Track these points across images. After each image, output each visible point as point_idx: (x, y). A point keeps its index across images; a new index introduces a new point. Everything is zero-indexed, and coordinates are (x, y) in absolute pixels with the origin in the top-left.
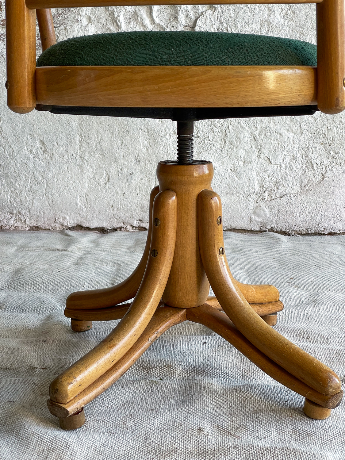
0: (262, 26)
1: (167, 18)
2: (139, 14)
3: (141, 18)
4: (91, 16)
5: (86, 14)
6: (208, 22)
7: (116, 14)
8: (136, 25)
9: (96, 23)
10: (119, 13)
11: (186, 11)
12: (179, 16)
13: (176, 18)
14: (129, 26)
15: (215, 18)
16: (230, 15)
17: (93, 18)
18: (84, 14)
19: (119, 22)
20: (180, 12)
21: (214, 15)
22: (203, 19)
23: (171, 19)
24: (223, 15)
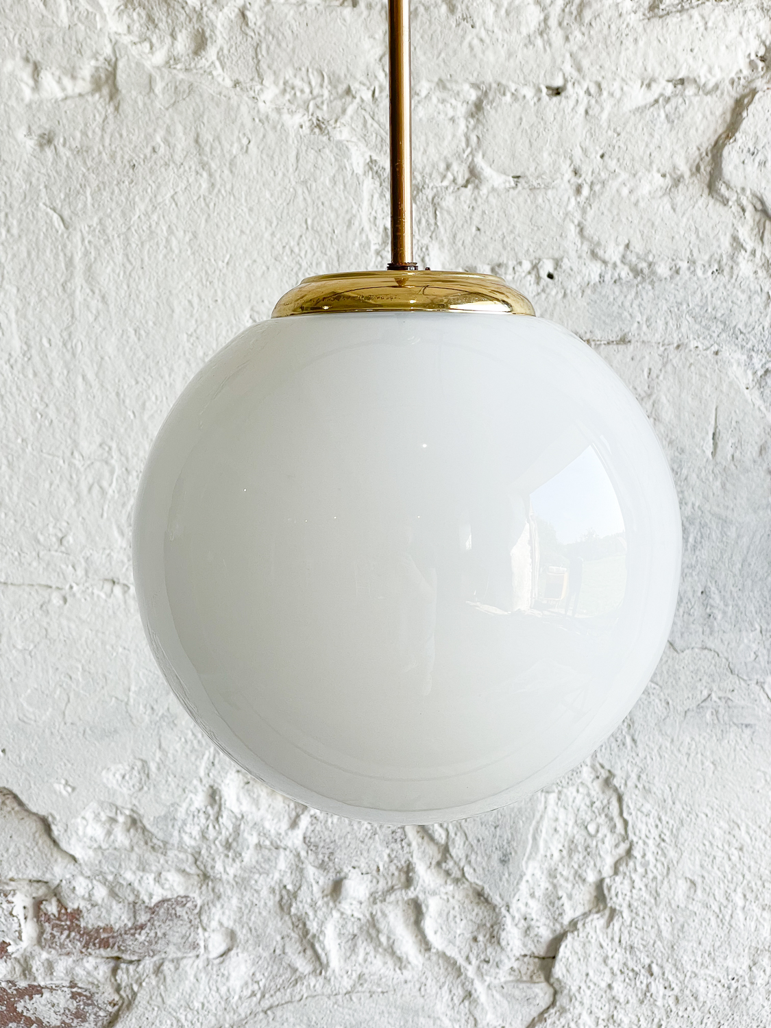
0: (755, 964)
1: (469, 936)
2: (382, 925)
3: (389, 938)
4: (237, 928)
5: (221, 924)
6: (593, 950)
7: (313, 927)
8: (372, 953)
9: (250, 948)
10: (322, 924)
11: (525, 919)
12: (503, 935)
13: (494, 938)
14: (353, 958)
15: (612, 939)
16: (660, 931)
17: (242, 934)
18: (214, 924)
19: (323, 949)
20: (508, 920)
21: (610, 930)
22: (576, 944)
23: (480, 938)
24: (636, 931)
